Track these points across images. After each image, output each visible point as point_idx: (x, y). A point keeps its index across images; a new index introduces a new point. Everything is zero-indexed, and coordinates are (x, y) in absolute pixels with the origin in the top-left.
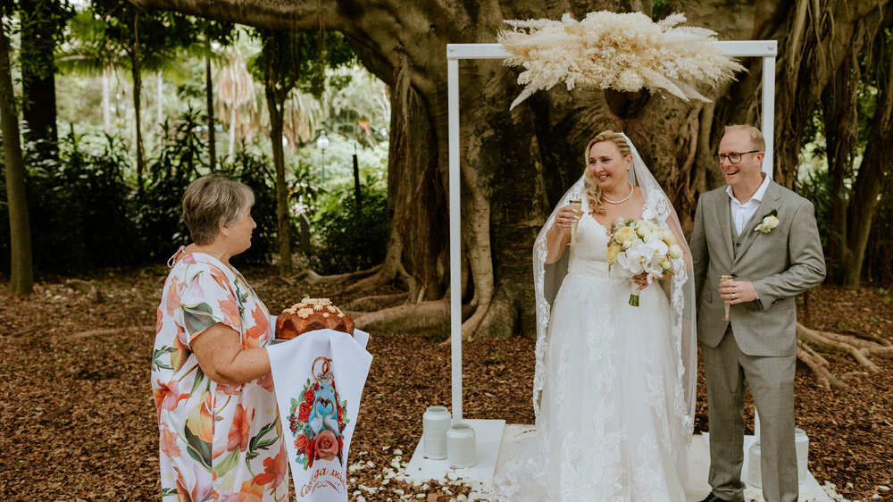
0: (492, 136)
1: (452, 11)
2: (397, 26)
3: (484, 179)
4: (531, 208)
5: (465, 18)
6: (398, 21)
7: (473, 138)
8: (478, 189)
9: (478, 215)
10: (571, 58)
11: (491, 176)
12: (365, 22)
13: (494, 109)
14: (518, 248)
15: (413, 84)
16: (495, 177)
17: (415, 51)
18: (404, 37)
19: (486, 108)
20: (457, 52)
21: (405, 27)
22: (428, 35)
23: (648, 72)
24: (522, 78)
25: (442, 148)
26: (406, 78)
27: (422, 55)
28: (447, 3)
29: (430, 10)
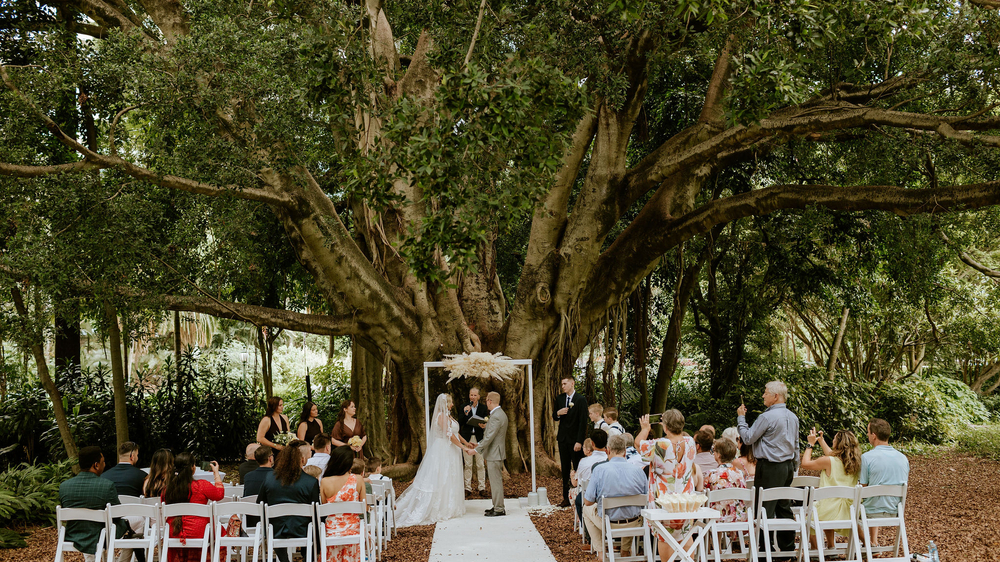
1: (411, 325)
2: (386, 333)
5: (417, 328)
6: (386, 331)
10: (466, 368)
12: (370, 332)
15: (392, 359)
17: (393, 344)
18: (388, 338)
20: (428, 365)
21: (389, 334)
22: (400, 336)
23: (491, 372)
24: (450, 375)
25: (406, 388)
26: (389, 356)
27: (397, 346)
28: (408, 322)
29: (401, 326)
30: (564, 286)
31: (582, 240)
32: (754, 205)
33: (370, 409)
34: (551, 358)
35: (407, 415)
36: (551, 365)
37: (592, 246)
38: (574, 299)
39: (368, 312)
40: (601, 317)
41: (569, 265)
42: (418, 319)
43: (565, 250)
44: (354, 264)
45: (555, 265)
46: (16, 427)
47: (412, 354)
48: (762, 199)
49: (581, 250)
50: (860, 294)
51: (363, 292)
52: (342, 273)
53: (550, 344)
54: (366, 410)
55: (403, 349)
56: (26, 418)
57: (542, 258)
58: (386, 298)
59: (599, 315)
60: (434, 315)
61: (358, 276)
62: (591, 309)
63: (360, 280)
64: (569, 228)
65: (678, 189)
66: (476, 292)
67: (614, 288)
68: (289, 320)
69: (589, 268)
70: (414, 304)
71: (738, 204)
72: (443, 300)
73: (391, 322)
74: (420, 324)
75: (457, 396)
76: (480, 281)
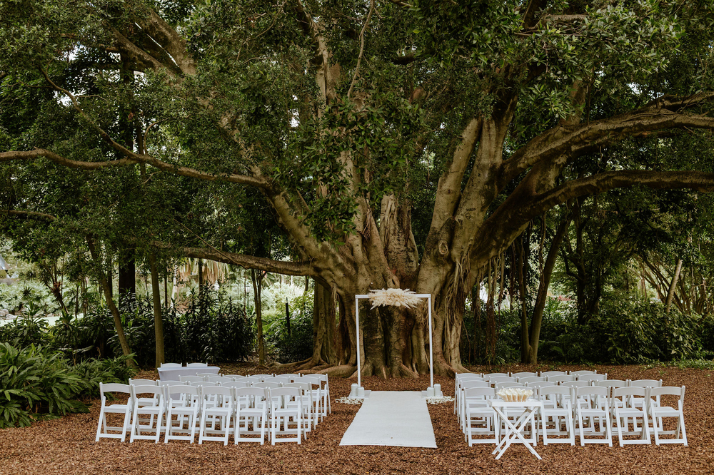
1: (350, 270)
2: (333, 275)
4: (377, 332)
5: (354, 271)
6: (333, 273)
10: (384, 299)
12: (322, 274)
14: (373, 346)
15: (337, 292)
17: (338, 282)
18: (334, 278)
20: (357, 297)
21: (335, 275)
22: (343, 277)
24: (373, 304)
25: (347, 313)
26: (335, 290)
27: (341, 284)
28: (348, 267)
29: (343, 270)
30: (458, 243)
31: (471, 210)
32: (595, 185)
33: (326, 327)
34: (449, 293)
35: (348, 331)
36: (449, 298)
37: (478, 215)
38: (466, 252)
39: (320, 260)
40: (485, 264)
41: (461, 228)
42: (355, 265)
43: (459, 217)
45: (452, 227)
46: (92, 334)
47: (351, 289)
48: (601, 180)
49: (470, 217)
50: (689, 249)
51: (317, 246)
52: (302, 233)
53: (449, 284)
54: (324, 328)
55: (345, 285)
56: (99, 328)
57: (443, 222)
58: (333, 251)
59: (484, 263)
60: (367, 262)
62: (478, 259)
64: (462, 201)
65: (542, 173)
66: (398, 246)
67: (494, 244)
68: (267, 265)
69: (476, 230)
70: (352, 254)
71: (584, 184)
72: (373, 251)
73: (336, 267)
74: (356, 269)
75: (383, 319)
76: (401, 239)
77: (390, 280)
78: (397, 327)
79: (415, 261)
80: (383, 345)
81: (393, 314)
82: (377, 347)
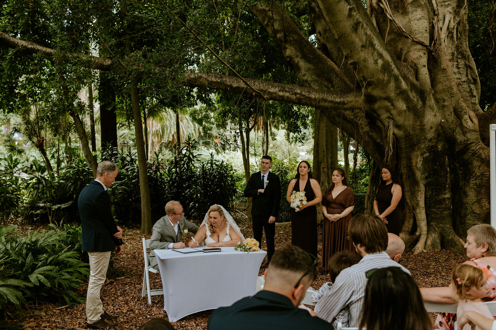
0: (428, 156)
1: (415, 100)
2: (392, 107)
3: (423, 176)
4: (445, 189)
5: (420, 103)
6: (392, 105)
7: (419, 157)
8: (421, 181)
9: (420, 193)
11: (426, 175)
12: (376, 106)
13: (431, 144)
14: (439, 208)
16: (428, 175)
17: (398, 118)
18: (393, 112)
19: (427, 143)
21: (395, 108)
22: (405, 111)
25: (404, 162)
26: (392, 130)
27: (400, 120)
28: (413, 95)
29: (407, 100)
42: (422, 94)
44: (369, 32)
46: (72, 189)
47: (414, 129)
51: (376, 62)
52: (357, 40)
55: (407, 123)
56: (79, 183)
58: (396, 71)
60: (433, 92)
61: (372, 45)
63: (374, 49)
66: (458, 76)
68: (296, 94)
70: (417, 79)
72: (440, 77)
73: (398, 95)
74: (423, 99)
75: (453, 171)
76: (460, 66)
77: (466, 117)
78: (478, 182)
79: (477, 97)
80: (451, 207)
81: (471, 163)
82: (445, 209)
